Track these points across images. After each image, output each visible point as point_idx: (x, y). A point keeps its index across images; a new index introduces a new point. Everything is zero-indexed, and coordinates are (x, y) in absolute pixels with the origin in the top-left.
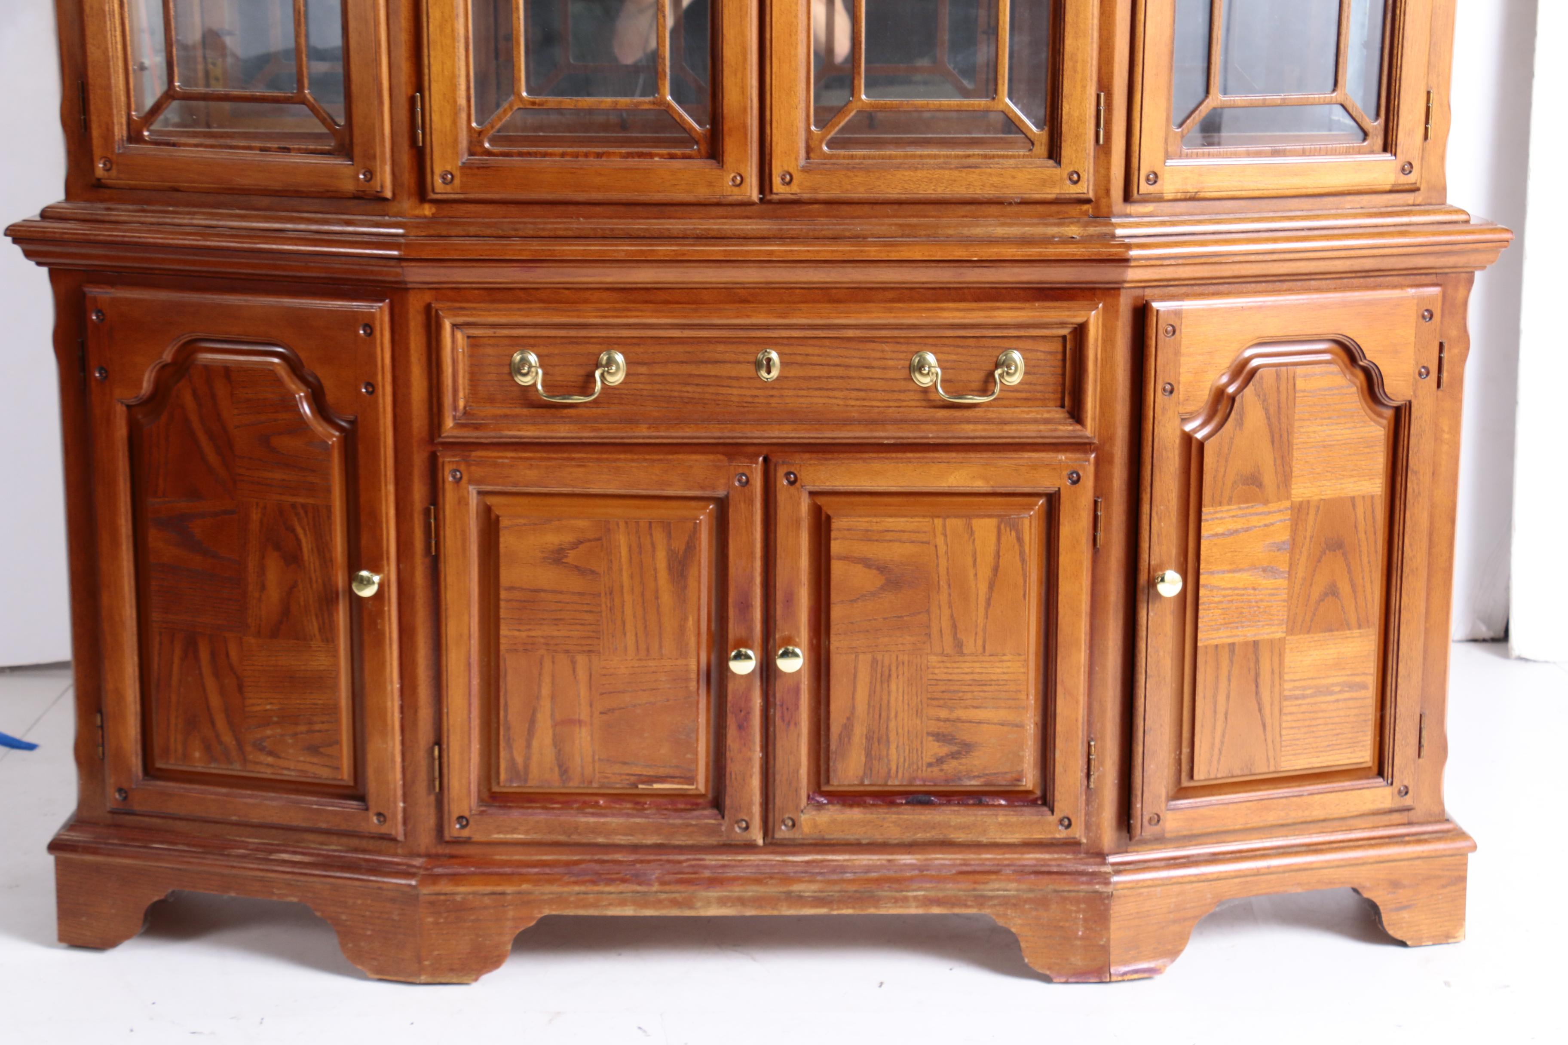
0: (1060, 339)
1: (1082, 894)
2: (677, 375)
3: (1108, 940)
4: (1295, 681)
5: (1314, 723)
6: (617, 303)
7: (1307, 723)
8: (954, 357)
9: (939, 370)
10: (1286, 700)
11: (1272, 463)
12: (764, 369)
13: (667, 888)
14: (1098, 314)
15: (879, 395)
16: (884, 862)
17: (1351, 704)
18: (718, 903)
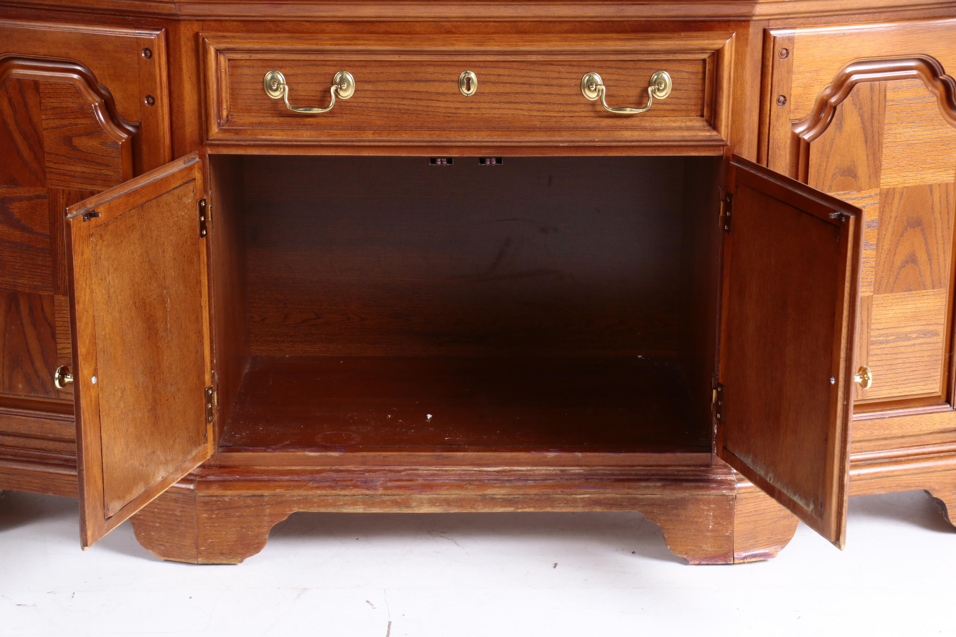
0: (701, 62)
1: (712, 497)
2: (396, 91)
3: (733, 532)
4: (880, 329)
5: (895, 362)
6: (347, 33)
7: (888, 363)
8: (617, 77)
9: (604, 87)
10: (872, 344)
11: (865, 158)
12: (465, 86)
13: (389, 492)
14: (732, 42)
15: (556, 108)
16: (558, 472)
17: (925, 347)
18: (429, 503)
